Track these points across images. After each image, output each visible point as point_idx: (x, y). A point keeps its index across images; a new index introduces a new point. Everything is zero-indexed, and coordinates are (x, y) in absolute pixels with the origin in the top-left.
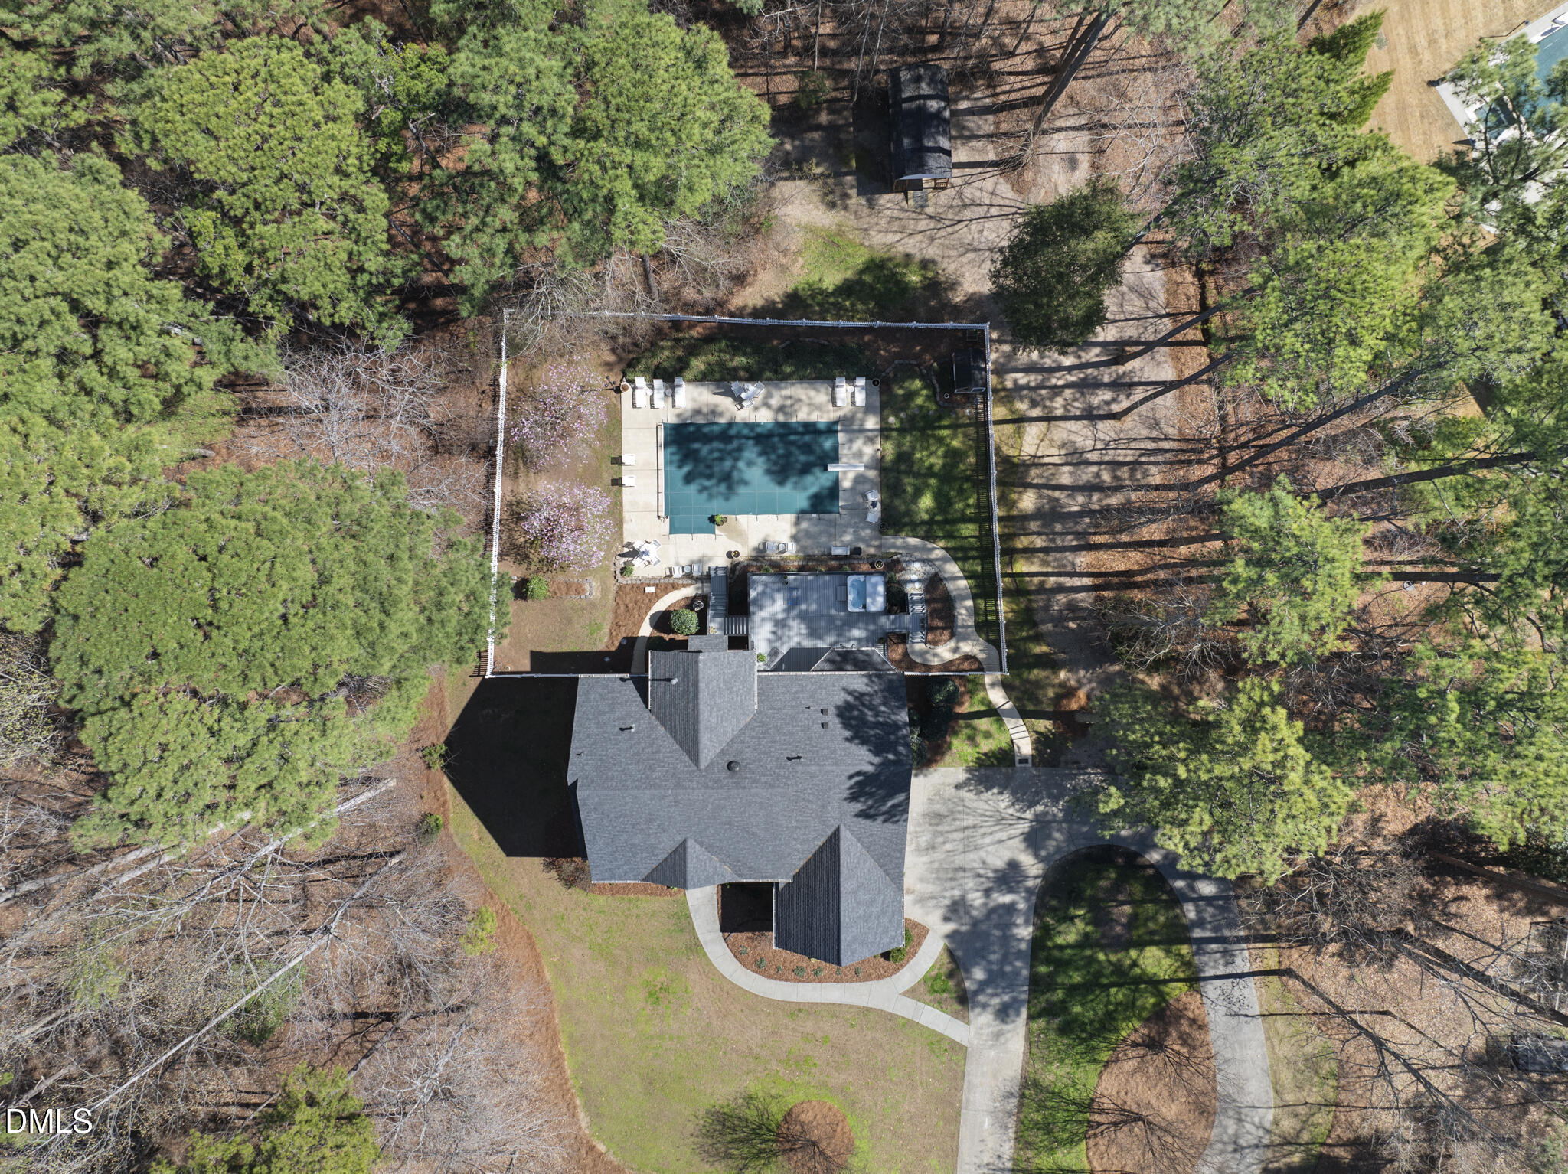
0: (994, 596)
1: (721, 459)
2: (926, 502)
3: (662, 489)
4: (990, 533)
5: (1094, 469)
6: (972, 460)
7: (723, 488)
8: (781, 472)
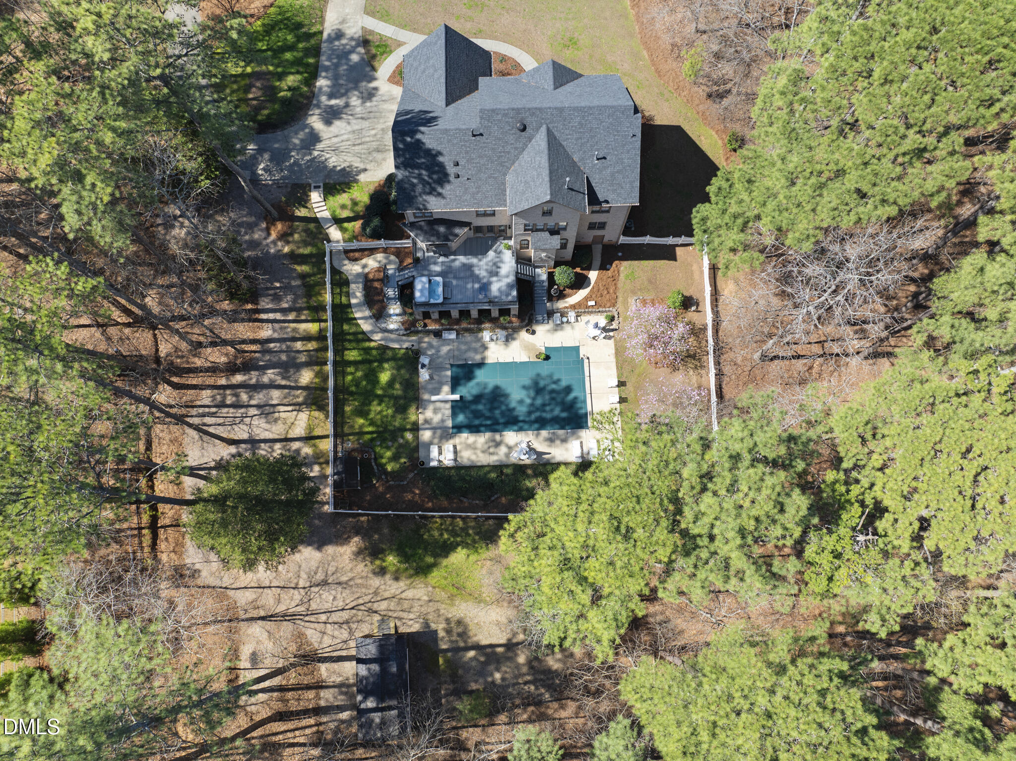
0: (334, 306)
1: (544, 405)
2: (384, 377)
3: (587, 379)
4: (336, 352)
5: (253, 402)
6: (348, 409)
7: (542, 383)
8: (497, 396)
